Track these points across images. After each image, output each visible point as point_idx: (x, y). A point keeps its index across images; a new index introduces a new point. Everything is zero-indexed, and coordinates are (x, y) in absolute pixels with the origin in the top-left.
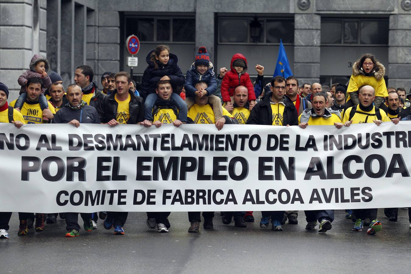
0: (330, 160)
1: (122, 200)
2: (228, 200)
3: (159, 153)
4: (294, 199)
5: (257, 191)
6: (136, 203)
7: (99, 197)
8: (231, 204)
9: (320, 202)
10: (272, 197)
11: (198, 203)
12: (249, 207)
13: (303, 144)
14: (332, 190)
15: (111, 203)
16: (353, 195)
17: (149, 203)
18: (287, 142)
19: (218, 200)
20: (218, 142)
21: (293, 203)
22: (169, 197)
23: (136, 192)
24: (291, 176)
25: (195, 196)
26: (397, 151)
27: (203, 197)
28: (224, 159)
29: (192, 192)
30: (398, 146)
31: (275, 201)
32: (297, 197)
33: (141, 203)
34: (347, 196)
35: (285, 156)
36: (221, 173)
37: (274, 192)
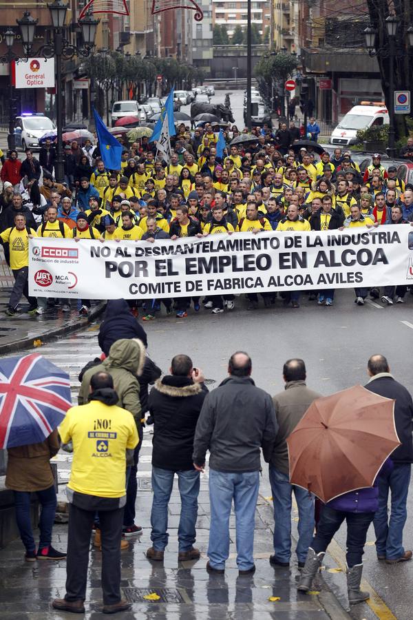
0: (332, 253)
1: (178, 289)
2: (257, 284)
3: (201, 255)
4: (306, 282)
5: (279, 277)
6: (188, 290)
7: (160, 288)
8: (259, 287)
9: (325, 283)
10: (289, 281)
11: (234, 288)
12: (273, 289)
13: (312, 242)
14: (334, 274)
15: (169, 291)
16: (349, 277)
17: (197, 290)
18: (300, 242)
19: (249, 285)
20: (245, 244)
21: (305, 284)
22: (213, 285)
23: (187, 283)
24: (304, 265)
25: (232, 283)
26: (379, 246)
27: (238, 284)
28: (252, 256)
29: (229, 280)
30: (380, 242)
31: (292, 283)
32: (309, 280)
33: (192, 290)
34: (345, 278)
35: (299, 251)
36: (250, 266)
37: (291, 277)
